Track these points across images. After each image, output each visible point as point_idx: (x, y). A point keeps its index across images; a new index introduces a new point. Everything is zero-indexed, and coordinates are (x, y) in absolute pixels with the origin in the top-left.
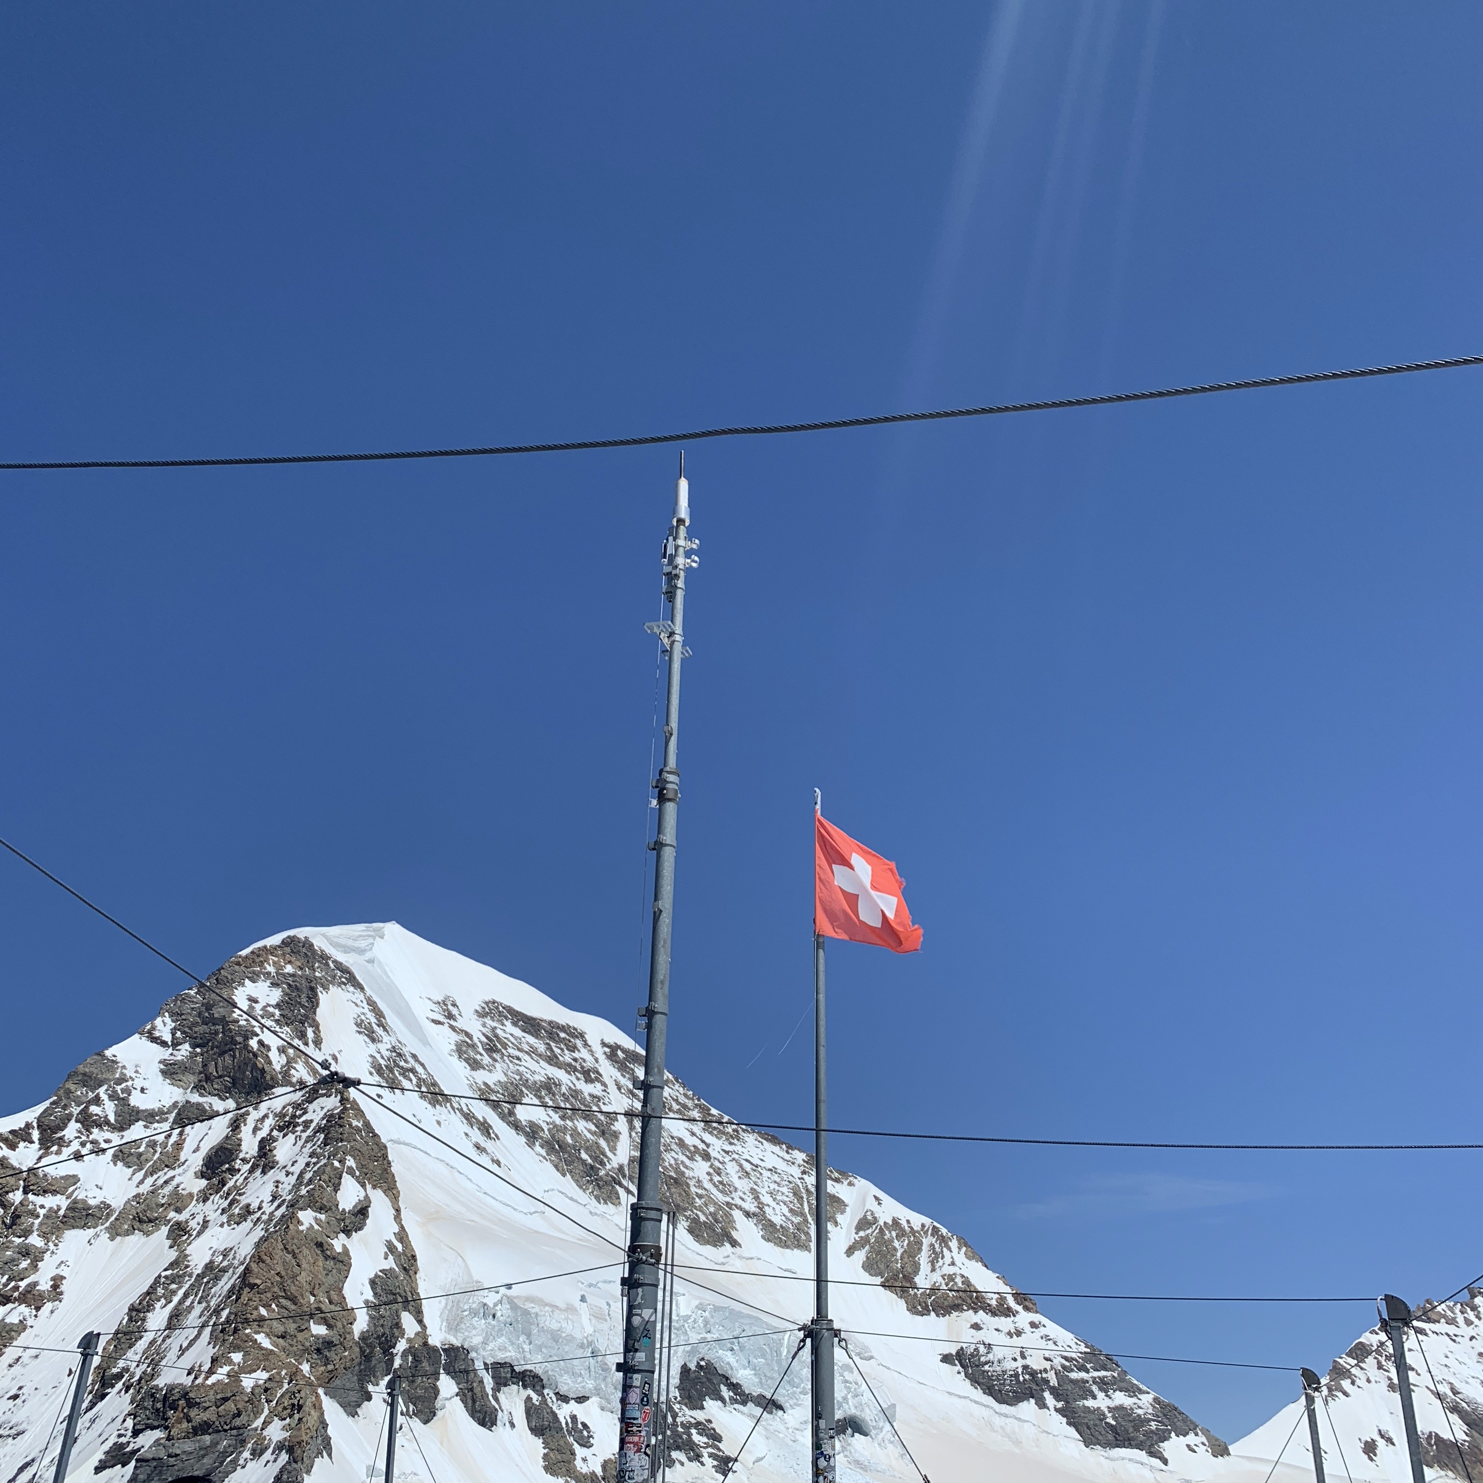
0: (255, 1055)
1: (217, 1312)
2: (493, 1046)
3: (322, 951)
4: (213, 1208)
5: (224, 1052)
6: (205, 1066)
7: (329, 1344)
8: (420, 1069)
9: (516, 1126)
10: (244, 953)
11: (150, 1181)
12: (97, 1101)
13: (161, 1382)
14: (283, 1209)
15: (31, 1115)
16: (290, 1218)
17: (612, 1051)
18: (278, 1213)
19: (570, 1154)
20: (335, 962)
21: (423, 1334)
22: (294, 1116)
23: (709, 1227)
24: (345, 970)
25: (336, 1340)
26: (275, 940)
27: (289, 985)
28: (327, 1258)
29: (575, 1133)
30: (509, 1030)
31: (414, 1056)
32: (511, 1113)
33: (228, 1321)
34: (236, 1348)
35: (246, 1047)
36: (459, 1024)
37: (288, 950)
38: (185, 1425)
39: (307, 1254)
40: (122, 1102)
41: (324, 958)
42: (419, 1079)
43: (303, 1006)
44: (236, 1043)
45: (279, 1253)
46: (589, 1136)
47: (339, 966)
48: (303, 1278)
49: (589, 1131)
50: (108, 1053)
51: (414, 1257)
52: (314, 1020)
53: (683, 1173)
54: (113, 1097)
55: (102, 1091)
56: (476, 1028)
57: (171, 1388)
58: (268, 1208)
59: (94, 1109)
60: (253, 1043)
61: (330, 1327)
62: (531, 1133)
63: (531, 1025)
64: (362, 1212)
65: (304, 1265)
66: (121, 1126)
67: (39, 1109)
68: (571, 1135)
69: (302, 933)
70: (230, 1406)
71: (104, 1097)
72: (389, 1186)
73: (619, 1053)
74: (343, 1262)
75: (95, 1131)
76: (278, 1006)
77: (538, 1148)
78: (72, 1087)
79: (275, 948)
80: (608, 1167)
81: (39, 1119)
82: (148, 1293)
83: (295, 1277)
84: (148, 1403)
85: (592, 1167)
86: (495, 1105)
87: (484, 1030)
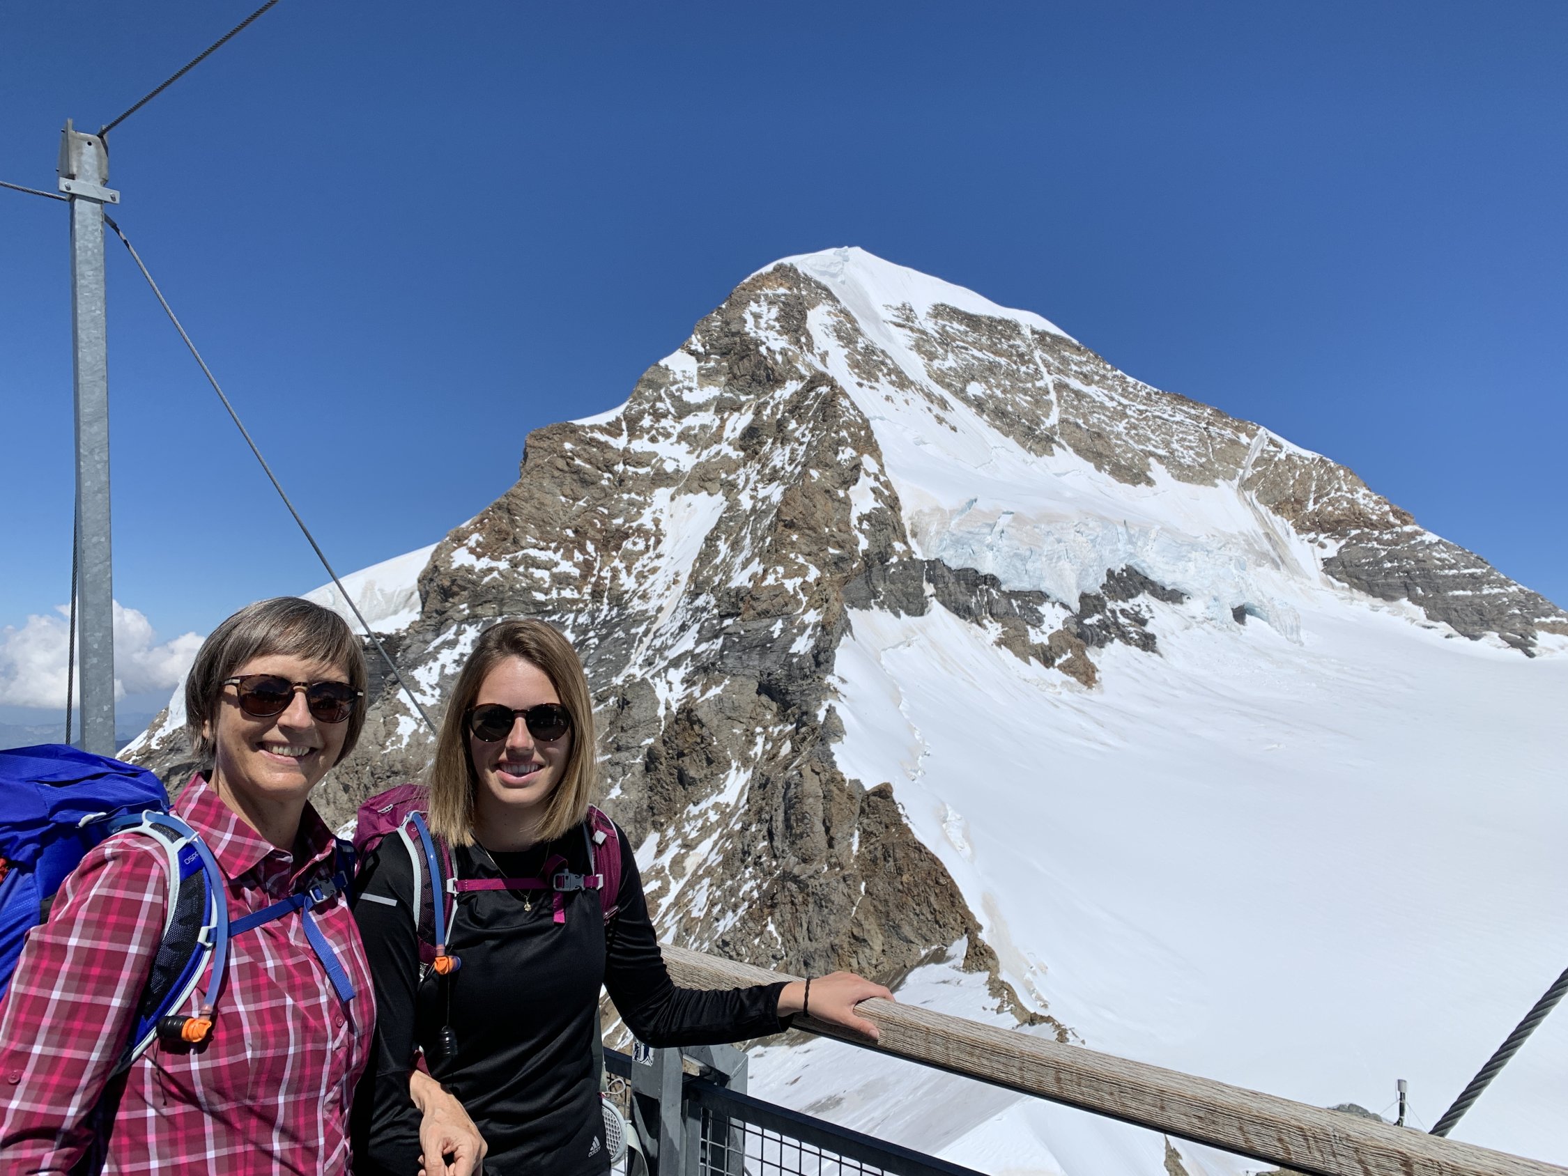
0: (765, 358)
1: (763, 539)
2: (946, 340)
3: (806, 275)
4: (752, 469)
5: (742, 358)
6: (730, 368)
7: (841, 559)
8: (889, 361)
9: (966, 400)
10: (746, 281)
11: (705, 453)
12: (660, 399)
13: (733, 585)
14: (799, 468)
15: (619, 411)
16: (804, 474)
17: (1042, 336)
18: (797, 471)
19: (1012, 420)
20: (816, 282)
21: (909, 552)
22: (799, 402)
23: (1129, 469)
24: (825, 289)
25: (846, 556)
26: (769, 268)
27: (783, 303)
28: (834, 500)
29: (1014, 404)
30: (956, 327)
31: (883, 352)
32: (963, 390)
33: (770, 545)
34: (778, 563)
35: (758, 352)
36: (917, 325)
37: (778, 274)
38: (752, 612)
39: (820, 499)
40: (676, 399)
41: (808, 280)
42: (889, 369)
43: (796, 318)
44: (750, 350)
45: (799, 498)
46: (1025, 405)
47: (819, 285)
48: (819, 515)
49: (1026, 401)
50: (662, 363)
51: (897, 498)
52: (805, 329)
53: (1104, 429)
54: (671, 396)
55: (662, 391)
56: (930, 326)
57: (738, 590)
58: (789, 469)
59: (659, 405)
60: (763, 350)
61: (841, 547)
62: (979, 405)
63: (973, 321)
64: (857, 467)
65: (818, 506)
66: (679, 417)
67: (622, 409)
68: (1012, 405)
69: (787, 261)
70: (780, 600)
71: (663, 395)
72: (874, 450)
73: (1048, 339)
74: (846, 504)
75: (663, 420)
76: (777, 319)
77: (985, 417)
78: (642, 390)
79: (768, 274)
80: (1042, 427)
81: (624, 414)
82: (716, 528)
83: (813, 514)
84: (726, 599)
85: (1029, 428)
86: (948, 386)
87: (936, 328)
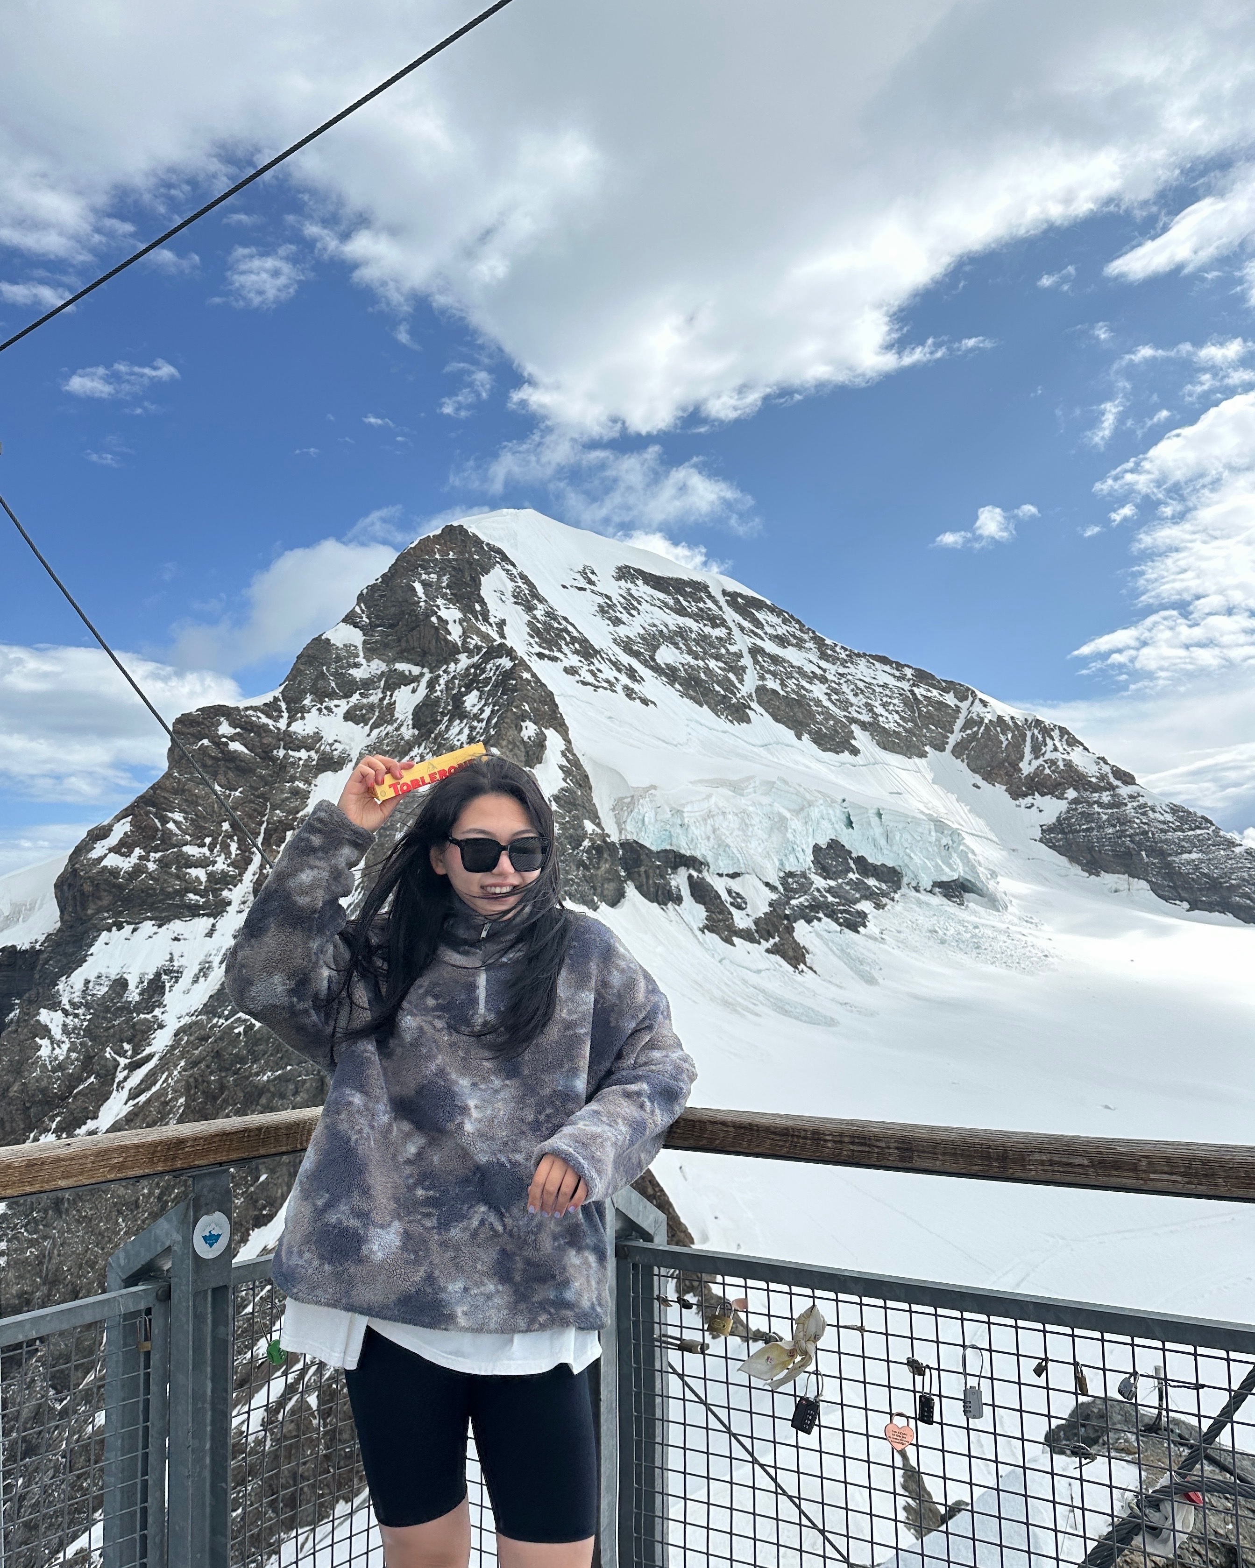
0: (437, 629)
2: (630, 604)
3: (475, 536)
5: (413, 629)
6: (399, 641)
9: (657, 669)
17: (733, 599)
19: (705, 689)
21: (602, 834)
23: (832, 736)
27: (454, 568)
29: (708, 670)
30: (642, 590)
31: (565, 619)
32: (652, 657)
35: (428, 622)
36: (599, 588)
40: (341, 677)
41: (479, 543)
42: (572, 637)
43: (468, 585)
44: (420, 620)
46: (719, 672)
47: (492, 548)
49: (719, 667)
51: (587, 777)
52: (479, 596)
53: (803, 696)
54: (335, 674)
55: (324, 669)
56: (613, 591)
60: (434, 619)
62: (670, 674)
63: (659, 583)
64: (540, 743)
66: (344, 696)
68: (704, 673)
71: (326, 672)
72: (561, 727)
73: (739, 600)
75: (326, 699)
76: (448, 587)
77: (677, 686)
80: (738, 695)
85: (724, 697)
86: (636, 655)
87: (621, 591)
